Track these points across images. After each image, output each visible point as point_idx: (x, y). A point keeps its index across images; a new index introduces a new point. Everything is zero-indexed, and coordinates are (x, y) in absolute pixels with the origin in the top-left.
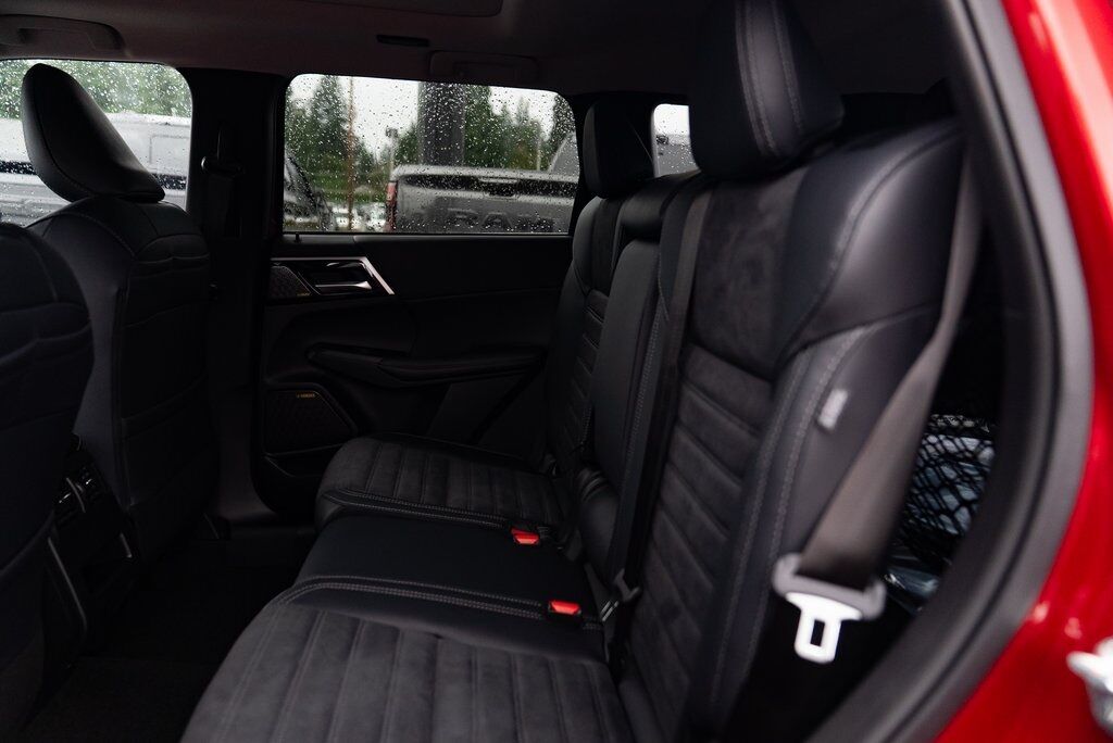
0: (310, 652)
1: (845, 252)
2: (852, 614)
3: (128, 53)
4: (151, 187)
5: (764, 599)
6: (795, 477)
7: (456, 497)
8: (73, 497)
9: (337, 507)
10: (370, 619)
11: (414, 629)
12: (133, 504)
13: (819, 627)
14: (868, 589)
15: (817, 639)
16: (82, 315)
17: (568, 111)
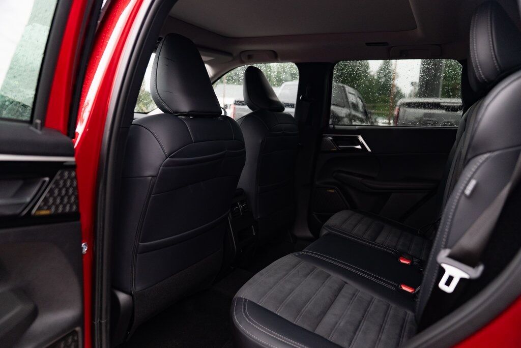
0: (293, 271)
1: (481, 119)
2: (466, 276)
3: (279, 59)
4: (280, 107)
5: (437, 268)
6: (453, 216)
7: (379, 240)
8: (238, 209)
9: (327, 231)
10: (320, 269)
11: (336, 277)
12: (259, 217)
13: (451, 278)
14: (476, 267)
15: (448, 283)
16: (242, 145)
17: (461, 68)
